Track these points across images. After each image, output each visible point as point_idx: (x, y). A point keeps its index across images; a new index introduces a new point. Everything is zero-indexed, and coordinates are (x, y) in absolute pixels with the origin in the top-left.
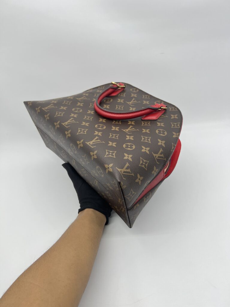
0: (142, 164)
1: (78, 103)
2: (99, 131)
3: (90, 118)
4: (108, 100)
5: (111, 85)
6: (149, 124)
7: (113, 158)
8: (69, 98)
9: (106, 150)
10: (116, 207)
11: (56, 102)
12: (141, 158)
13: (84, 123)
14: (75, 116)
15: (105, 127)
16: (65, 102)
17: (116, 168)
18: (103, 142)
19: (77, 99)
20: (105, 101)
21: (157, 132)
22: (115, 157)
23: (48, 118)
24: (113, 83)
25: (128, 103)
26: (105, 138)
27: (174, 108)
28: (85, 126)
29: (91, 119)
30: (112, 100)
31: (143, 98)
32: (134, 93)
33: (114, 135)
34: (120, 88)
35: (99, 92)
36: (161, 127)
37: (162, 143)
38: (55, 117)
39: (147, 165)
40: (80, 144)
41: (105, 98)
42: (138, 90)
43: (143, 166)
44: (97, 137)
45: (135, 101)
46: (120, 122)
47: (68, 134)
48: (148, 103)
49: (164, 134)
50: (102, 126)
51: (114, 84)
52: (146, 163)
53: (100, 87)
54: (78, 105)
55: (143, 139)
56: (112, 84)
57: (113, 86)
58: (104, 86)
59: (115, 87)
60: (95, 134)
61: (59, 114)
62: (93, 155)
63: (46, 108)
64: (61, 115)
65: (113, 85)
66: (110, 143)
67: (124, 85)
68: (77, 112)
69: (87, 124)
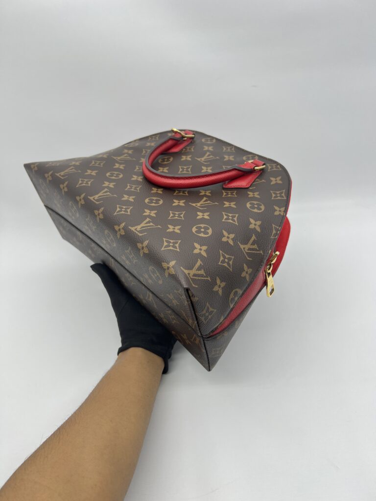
0: (223, 262)
1: (116, 164)
2: (151, 209)
3: (135, 189)
4: (165, 159)
5: (170, 135)
6: (234, 194)
7: (176, 251)
8: (101, 156)
9: (164, 239)
10: (185, 337)
11: (78, 164)
12: (221, 252)
13: (126, 197)
14: (111, 185)
15: (161, 202)
16: (93, 163)
17: (182, 268)
18: (159, 226)
19: (115, 158)
20: (161, 162)
21: (248, 205)
22: (178, 250)
23: (66, 189)
24: (175, 130)
25: (199, 159)
26: (161, 219)
27: (276, 165)
28: (128, 201)
29: (138, 189)
30: (171, 159)
31: (224, 151)
32: (209, 145)
33: (177, 213)
34: (186, 139)
35: (150, 147)
36: (254, 199)
37: (255, 225)
38: (77, 186)
39: (231, 262)
40: (119, 230)
41: (160, 156)
42: (214, 141)
43: (225, 265)
44: (148, 219)
45: (211, 156)
46: (186, 192)
47: (99, 214)
48: (231, 158)
49: (260, 209)
50: (156, 200)
51: (176, 132)
52: (229, 259)
53: (151, 136)
54: (115, 167)
55: (225, 217)
56: (173, 131)
57: (174, 136)
58: (158, 136)
59: (178, 136)
60: (145, 214)
61: (85, 182)
62: (143, 248)
63: (62, 173)
64: (88, 184)
65: (173, 134)
66: (169, 228)
67: (193, 134)
68: (114, 178)
69: (131, 199)
